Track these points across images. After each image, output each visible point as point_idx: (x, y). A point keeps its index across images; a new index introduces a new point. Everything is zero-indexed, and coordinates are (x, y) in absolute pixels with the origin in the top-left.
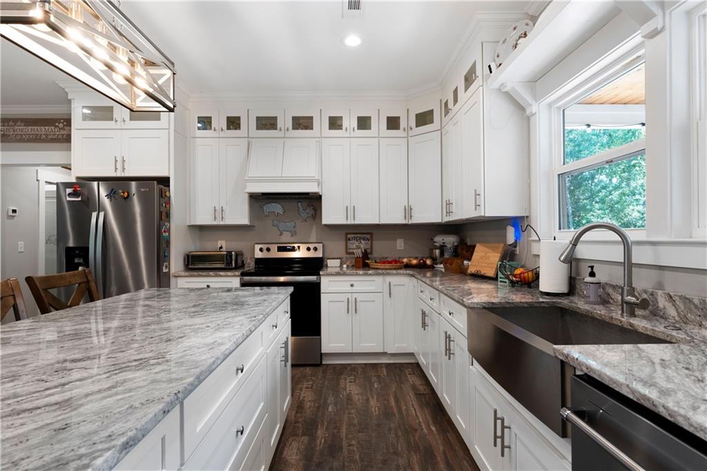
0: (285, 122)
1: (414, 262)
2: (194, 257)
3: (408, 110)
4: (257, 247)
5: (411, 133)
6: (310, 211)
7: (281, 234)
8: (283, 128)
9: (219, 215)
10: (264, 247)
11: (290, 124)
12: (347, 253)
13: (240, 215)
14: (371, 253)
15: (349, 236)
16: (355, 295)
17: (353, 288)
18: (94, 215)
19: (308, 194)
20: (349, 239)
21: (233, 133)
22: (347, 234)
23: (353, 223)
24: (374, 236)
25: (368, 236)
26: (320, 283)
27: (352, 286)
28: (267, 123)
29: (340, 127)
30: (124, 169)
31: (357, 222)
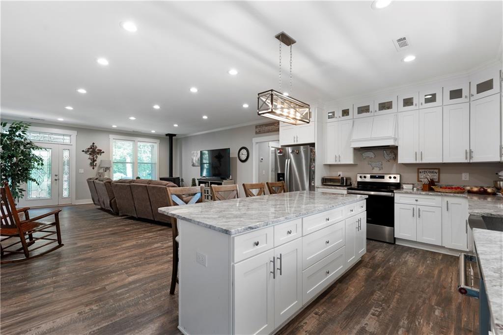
0: (374, 107)
1: (475, 189)
2: (326, 179)
3: (470, 83)
4: (359, 176)
5: (472, 98)
6: (392, 156)
7: (373, 169)
8: (373, 112)
9: (338, 159)
10: (363, 175)
11: (377, 108)
12: (419, 181)
13: (349, 159)
14: (439, 182)
15: (420, 170)
16: (418, 207)
17: (418, 202)
18: (287, 160)
19: (389, 146)
20: (421, 172)
21: (346, 117)
22: (418, 169)
23: (420, 162)
24: (441, 171)
25: (437, 171)
26: (393, 198)
27: (417, 201)
28: (364, 110)
29: (412, 104)
30: (297, 141)
31: (424, 161)
